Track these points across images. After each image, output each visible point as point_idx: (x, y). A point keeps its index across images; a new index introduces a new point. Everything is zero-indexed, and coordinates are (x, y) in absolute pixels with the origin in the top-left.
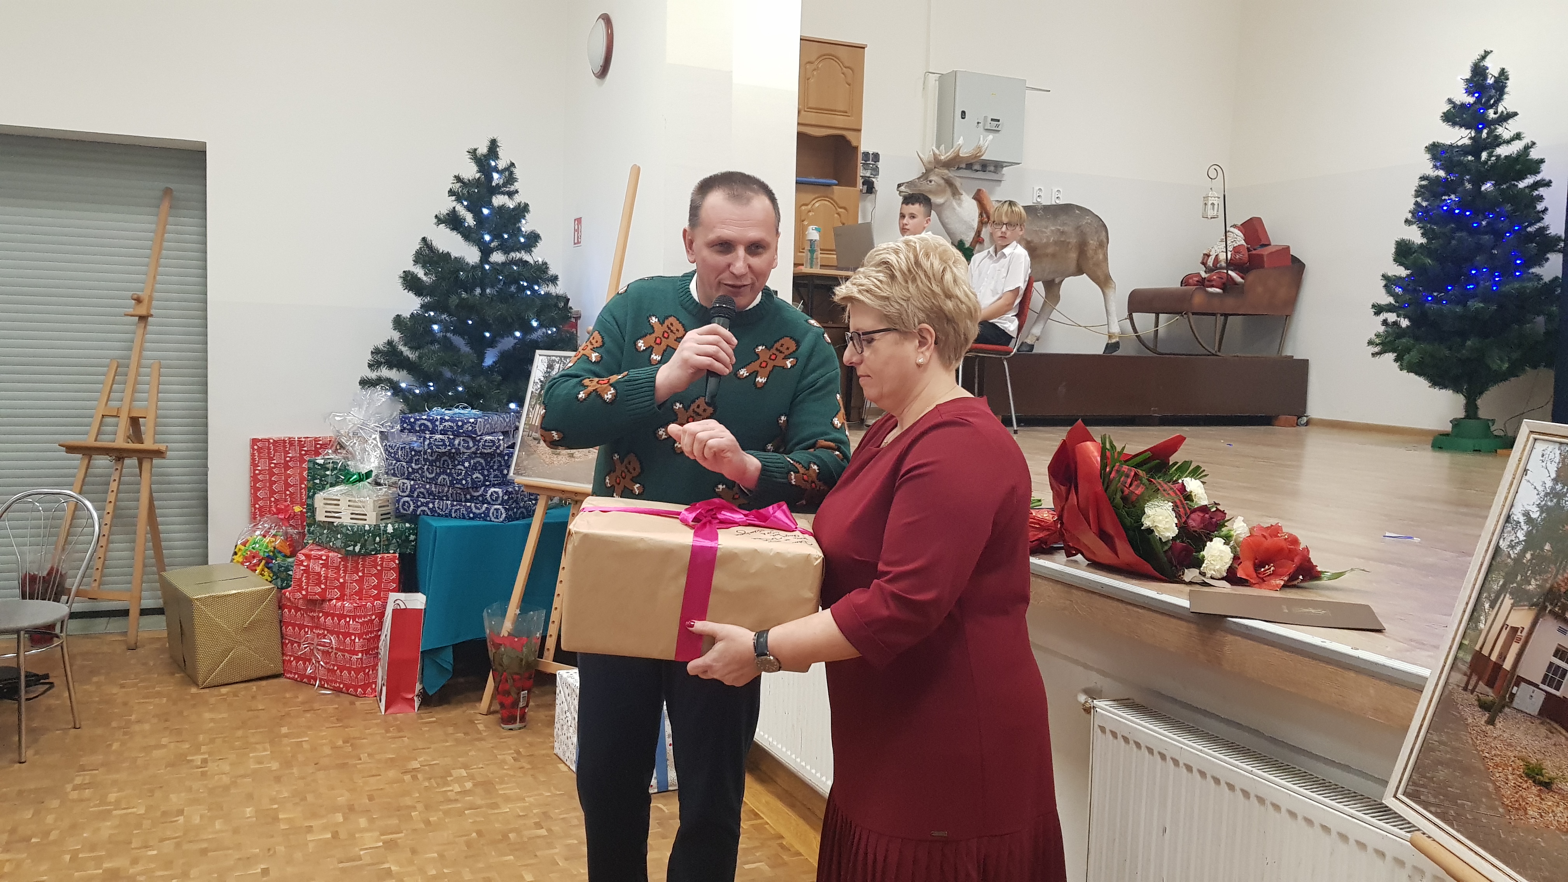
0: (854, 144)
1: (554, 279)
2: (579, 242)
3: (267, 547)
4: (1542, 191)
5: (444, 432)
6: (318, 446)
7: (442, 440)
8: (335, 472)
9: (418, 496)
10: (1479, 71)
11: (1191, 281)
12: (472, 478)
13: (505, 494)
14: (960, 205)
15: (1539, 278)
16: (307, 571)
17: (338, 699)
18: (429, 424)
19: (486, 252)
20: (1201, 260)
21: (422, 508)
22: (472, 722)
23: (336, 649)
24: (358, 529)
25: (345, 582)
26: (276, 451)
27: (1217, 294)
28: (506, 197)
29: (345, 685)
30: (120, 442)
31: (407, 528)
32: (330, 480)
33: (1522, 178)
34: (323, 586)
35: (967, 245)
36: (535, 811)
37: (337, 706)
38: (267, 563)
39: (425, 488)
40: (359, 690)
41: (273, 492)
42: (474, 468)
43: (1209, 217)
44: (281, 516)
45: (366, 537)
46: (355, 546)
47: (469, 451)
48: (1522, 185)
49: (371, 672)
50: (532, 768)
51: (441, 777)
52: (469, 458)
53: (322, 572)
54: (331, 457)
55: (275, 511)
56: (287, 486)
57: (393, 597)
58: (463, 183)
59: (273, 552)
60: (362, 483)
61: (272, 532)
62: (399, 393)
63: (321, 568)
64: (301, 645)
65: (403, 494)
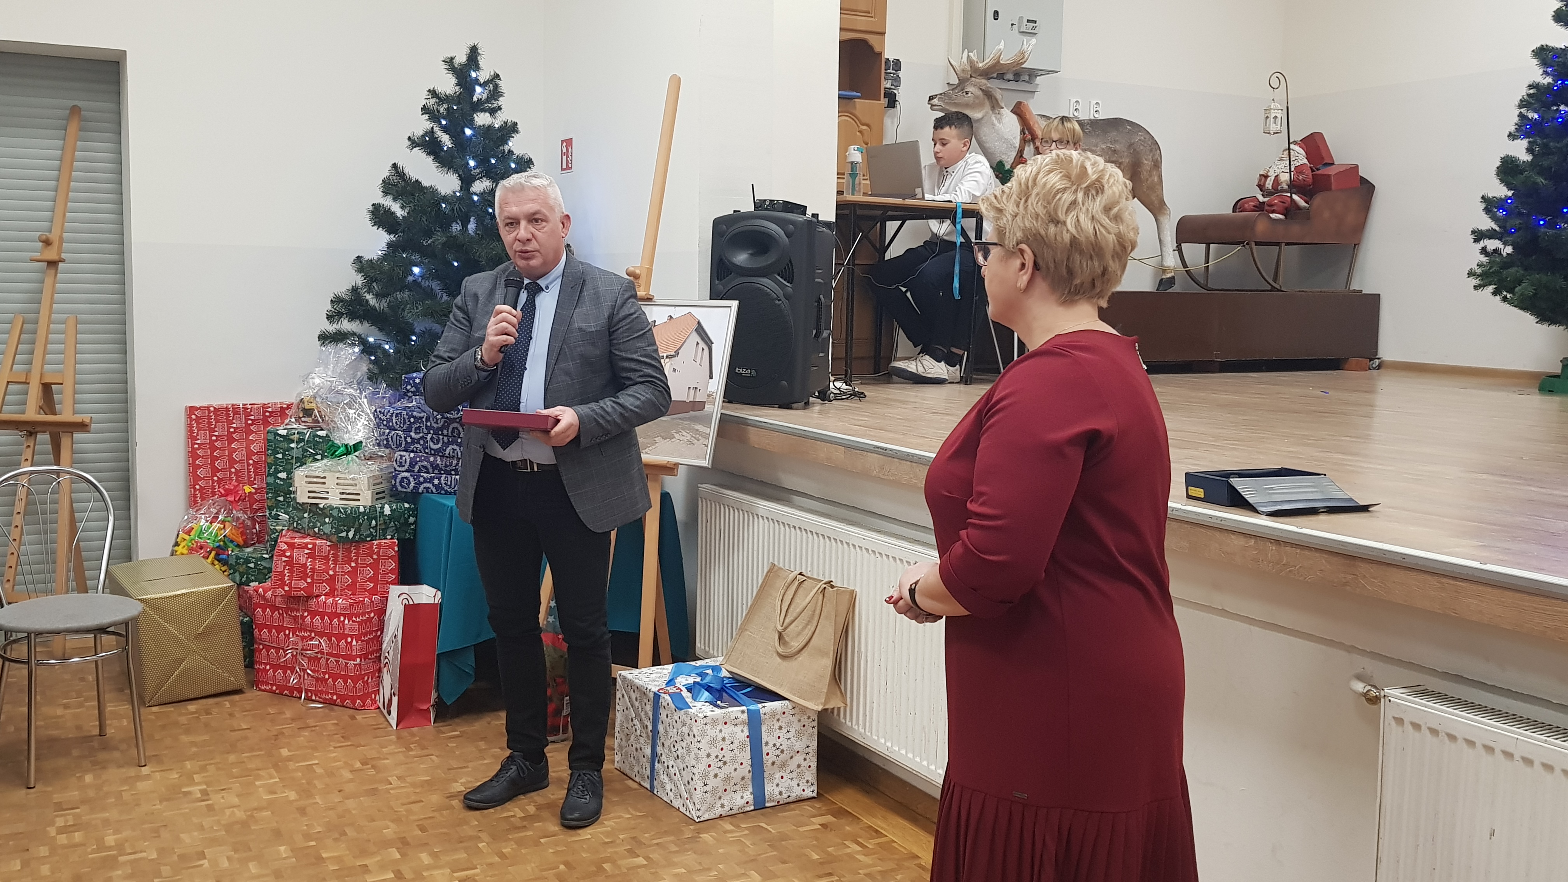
0: (877, 49)
2: (568, 168)
3: (216, 536)
6: (267, 414)
8: (302, 444)
9: (420, 471)
11: (1246, 206)
14: (999, 120)
16: (290, 563)
17: (333, 714)
19: (468, 179)
20: (1257, 184)
21: (425, 485)
23: (328, 654)
24: (351, 511)
25: (335, 575)
26: (217, 421)
27: (1278, 219)
28: (487, 114)
29: (339, 696)
30: (32, 413)
31: (406, 509)
32: (295, 453)
34: (309, 580)
36: (621, 837)
37: (336, 722)
38: (217, 554)
39: (428, 461)
40: (358, 701)
41: (215, 470)
43: (1272, 132)
44: (231, 498)
45: (361, 521)
46: (348, 531)
49: (370, 680)
53: (308, 564)
54: (295, 426)
55: (223, 492)
56: (232, 462)
57: (395, 591)
58: (439, 98)
59: (224, 541)
60: (350, 457)
61: (221, 517)
62: (367, 349)
63: (307, 559)
64: (281, 651)
65: (400, 469)
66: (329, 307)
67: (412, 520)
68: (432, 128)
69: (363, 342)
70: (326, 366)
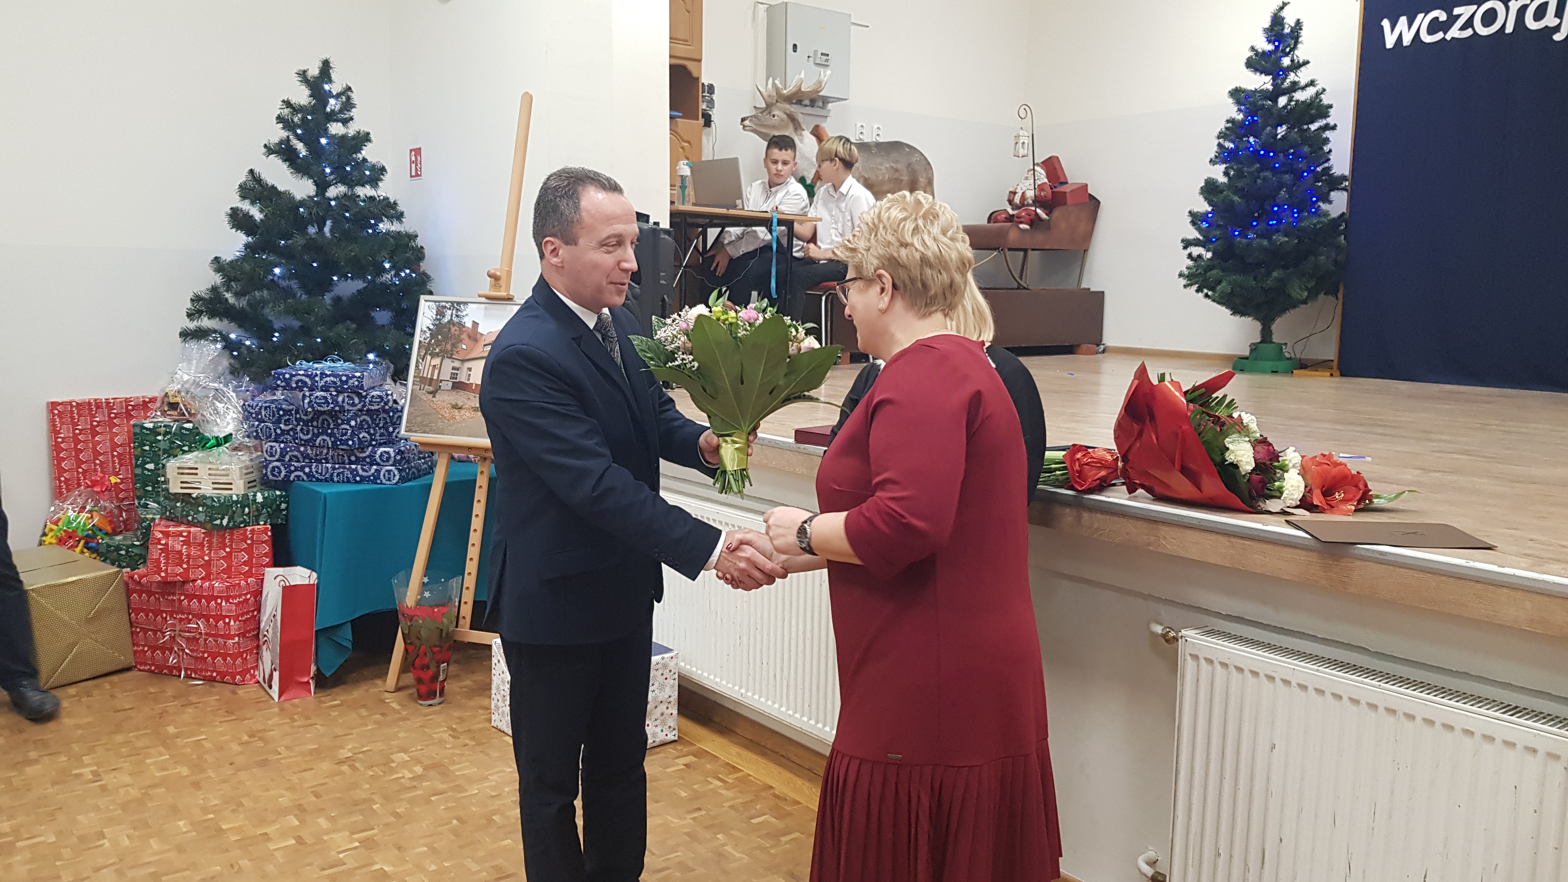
0: (695, 75)
1: (399, 216)
2: (417, 175)
3: (85, 524)
4: (1328, 134)
5: (325, 389)
6: (130, 407)
7: (325, 398)
8: (169, 437)
9: (290, 460)
10: (1277, 21)
11: (999, 217)
12: (359, 438)
13: (398, 454)
14: (801, 141)
15: (1326, 214)
16: (166, 549)
17: (213, 690)
18: (307, 380)
19: (322, 186)
20: (1006, 198)
21: (296, 473)
22: (382, 701)
23: (206, 634)
24: (225, 500)
25: (210, 560)
26: (80, 415)
27: (1026, 230)
28: (341, 125)
29: (218, 673)
31: (277, 496)
32: (162, 445)
33: (1312, 122)
34: (185, 566)
35: (809, 182)
36: (506, 789)
37: (218, 697)
38: (86, 543)
39: (299, 451)
40: (238, 677)
41: (79, 463)
42: (360, 427)
43: (1020, 156)
44: (97, 489)
45: (234, 509)
46: (222, 519)
47: (355, 408)
48: (1314, 127)
49: (248, 657)
50: (478, 745)
51: (384, 764)
52: (354, 418)
53: (184, 551)
54: (161, 419)
55: (89, 483)
56: (97, 454)
57: (271, 573)
58: (294, 109)
59: (92, 530)
60: (221, 449)
61: (88, 508)
62: (229, 346)
63: (182, 546)
64: (159, 633)
65: (271, 459)
66: (189, 305)
67: (283, 506)
68: (288, 137)
69: (225, 338)
70: (190, 361)
